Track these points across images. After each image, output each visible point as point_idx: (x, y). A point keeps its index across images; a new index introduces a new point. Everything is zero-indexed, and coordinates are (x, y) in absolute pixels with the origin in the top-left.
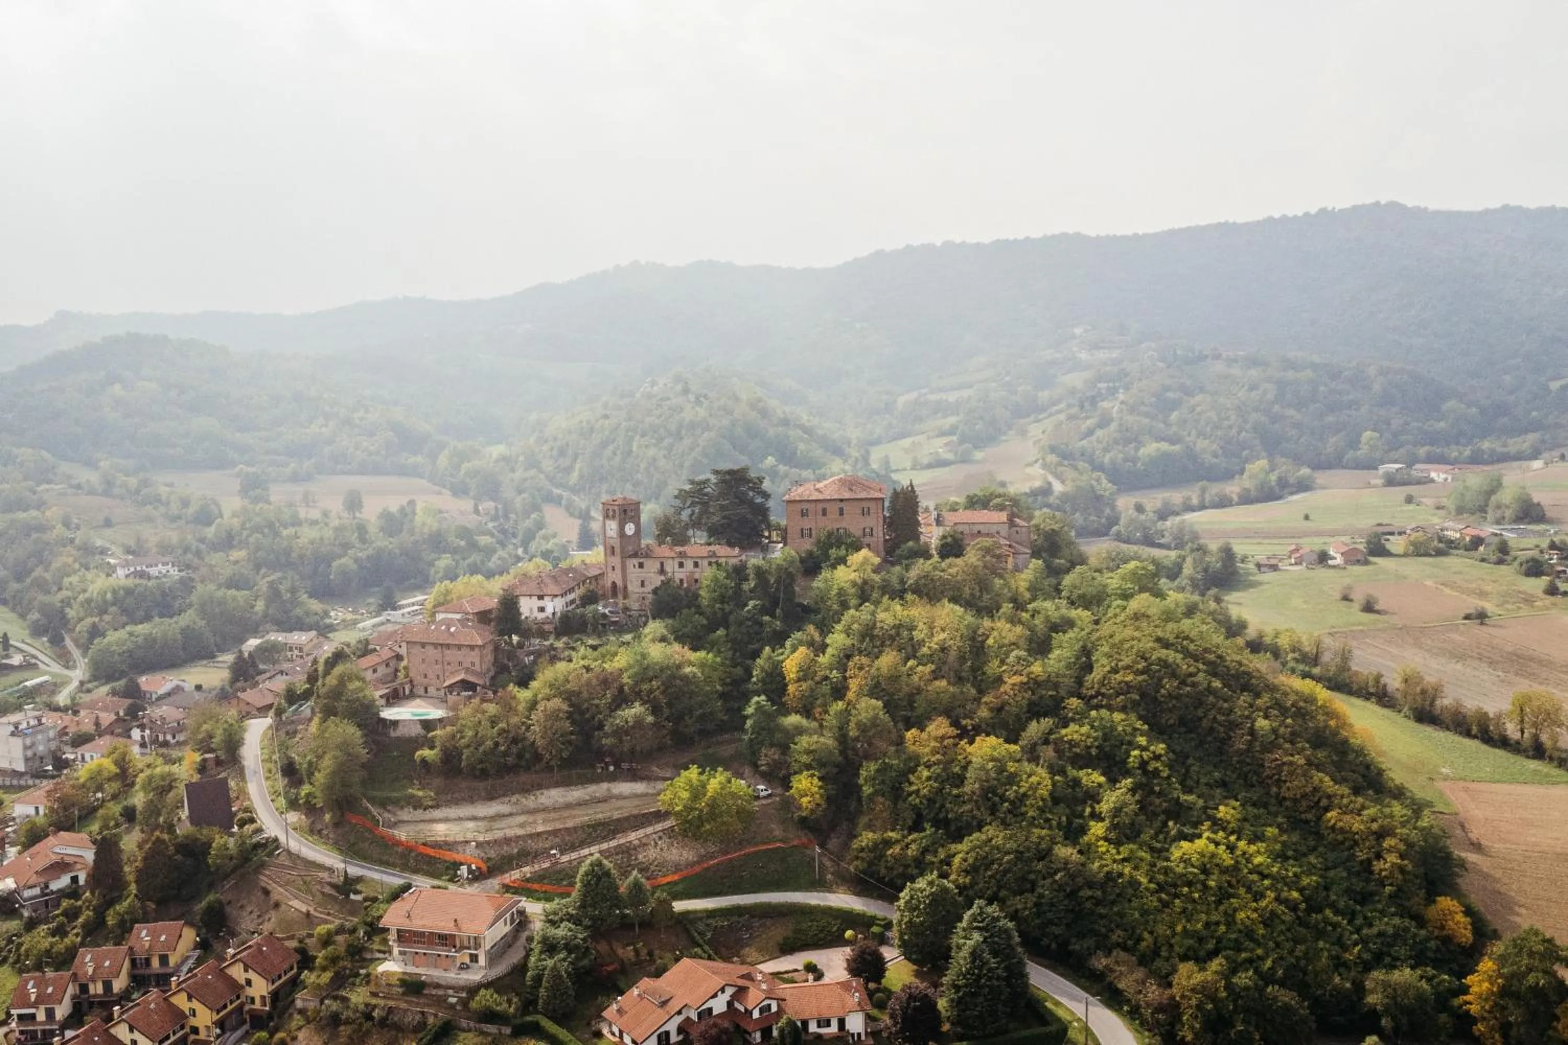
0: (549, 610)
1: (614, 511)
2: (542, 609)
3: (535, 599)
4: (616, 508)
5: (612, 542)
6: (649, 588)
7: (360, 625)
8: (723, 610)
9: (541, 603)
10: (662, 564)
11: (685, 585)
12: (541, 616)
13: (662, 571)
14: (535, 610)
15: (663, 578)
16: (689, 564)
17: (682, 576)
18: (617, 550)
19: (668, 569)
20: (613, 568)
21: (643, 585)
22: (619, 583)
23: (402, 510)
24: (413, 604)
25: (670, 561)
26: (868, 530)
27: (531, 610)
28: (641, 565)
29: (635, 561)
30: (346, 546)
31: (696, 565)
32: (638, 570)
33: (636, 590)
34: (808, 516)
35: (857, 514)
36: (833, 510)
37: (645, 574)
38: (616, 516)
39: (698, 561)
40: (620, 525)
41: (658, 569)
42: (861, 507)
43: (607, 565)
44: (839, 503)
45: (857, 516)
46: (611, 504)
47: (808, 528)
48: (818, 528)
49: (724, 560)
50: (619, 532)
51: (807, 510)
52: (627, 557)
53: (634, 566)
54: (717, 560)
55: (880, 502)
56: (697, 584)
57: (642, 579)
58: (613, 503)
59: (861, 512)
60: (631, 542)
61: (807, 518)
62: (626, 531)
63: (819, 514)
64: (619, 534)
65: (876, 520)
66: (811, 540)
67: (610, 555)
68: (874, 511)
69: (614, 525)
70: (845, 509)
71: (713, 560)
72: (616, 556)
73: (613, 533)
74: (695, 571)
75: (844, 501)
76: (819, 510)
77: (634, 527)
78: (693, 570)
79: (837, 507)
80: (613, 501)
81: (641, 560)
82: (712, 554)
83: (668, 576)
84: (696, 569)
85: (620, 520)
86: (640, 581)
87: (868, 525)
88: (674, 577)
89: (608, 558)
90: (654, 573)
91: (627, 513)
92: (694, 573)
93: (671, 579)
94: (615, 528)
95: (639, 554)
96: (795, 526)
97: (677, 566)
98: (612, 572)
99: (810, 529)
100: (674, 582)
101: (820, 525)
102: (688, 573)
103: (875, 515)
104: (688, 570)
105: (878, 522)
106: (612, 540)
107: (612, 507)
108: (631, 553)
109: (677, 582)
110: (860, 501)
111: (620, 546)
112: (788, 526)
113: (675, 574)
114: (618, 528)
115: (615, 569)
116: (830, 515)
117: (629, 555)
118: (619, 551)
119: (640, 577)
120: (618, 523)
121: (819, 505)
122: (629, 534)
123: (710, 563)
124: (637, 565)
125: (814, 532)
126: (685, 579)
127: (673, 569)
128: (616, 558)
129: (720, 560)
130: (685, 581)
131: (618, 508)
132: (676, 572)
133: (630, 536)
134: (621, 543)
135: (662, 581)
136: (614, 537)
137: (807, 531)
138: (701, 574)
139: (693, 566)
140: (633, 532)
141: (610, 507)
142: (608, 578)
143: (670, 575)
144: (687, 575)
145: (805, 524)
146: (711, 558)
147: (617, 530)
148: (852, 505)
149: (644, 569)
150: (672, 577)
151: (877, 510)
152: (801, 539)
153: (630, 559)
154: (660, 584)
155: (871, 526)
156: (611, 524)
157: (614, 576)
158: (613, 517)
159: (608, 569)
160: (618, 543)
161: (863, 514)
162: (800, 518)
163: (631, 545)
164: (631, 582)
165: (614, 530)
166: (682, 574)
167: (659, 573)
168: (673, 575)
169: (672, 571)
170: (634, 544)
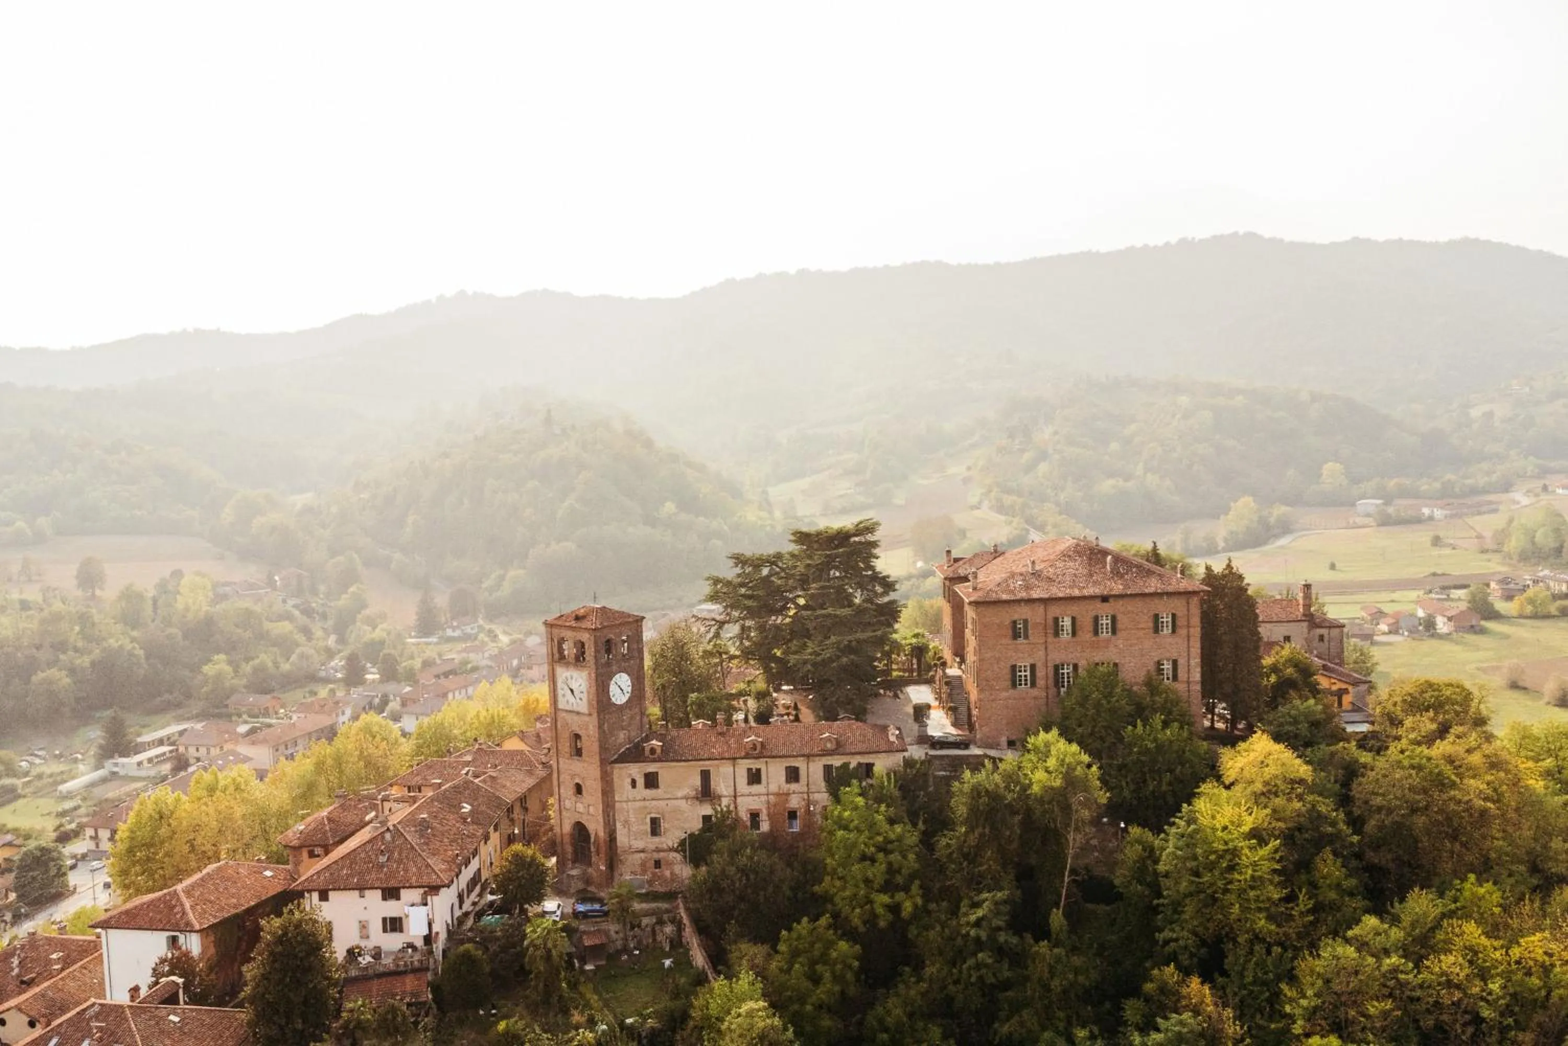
0: (416, 929)
1: (581, 645)
2: (394, 925)
3: (374, 896)
4: (585, 637)
5: (575, 724)
6: (672, 836)
7: (64, 788)
8: (895, 909)
9: (392, 909)
10: (706, 776)
11: (765, 827)
12: (392, 942)
13: (706, 793)
14: (376, 926)
15: (707, 810)
16: (775, 773)
17: (757, 804)
18: (590, 744)
19: (721, 786)
20: (579, 789)
21: (655, 827)
22: (596, 827)
23: (162, 587)
24: (161, 742)
25: (726, 769)
26: (1167, 666)
27: (363, 926)
28: (651, 781)
29: (636, 770)
30: (61, 646)
31: (793, 775)
32: (641, 791)
33: (639, 844)
34: (1026, 637)
35: (1142, 629)
36: (1086, 622)
37: (660, 802)
38: (587, 659)
39: (797, 765)
40: (597, 680)
41: (696, 790)
42: (1152, 613)
43: (561, 780)
44: (1099, 604)
45: (1141, 633)
46: (571, 628)
47: (1027, 664)
48: (1050, 665)
49: (862, 761)
50: (595, 699)
51: (1026, 622)
52: (616, 761)
53: (634, 783)
54: (845, 761)
55: (1195, 601)
56: (794, 822)
57: (653, 815)
58: (579, 624)
59: (1151, 625)
60: (623, 720)
61: (1025, 641)
62: (611, 694)
63: (1051, 631)
64: (595, 703)
65: (1186, 643)
66: (1035, 692)
67: (567, 755)
68: (1181, 622)
69: (581, 681)
70: (1114, 619)
71: (837, 761)
72: (587, 759)
73: (578, 700)
74: (789, 790)
75: (1111, 600)
76: (1050, 622)
77: (629, 683)
78: (786, 787)
79: (1094, 613)
80: (577, 618)
81: (652, 768)
82: (834, 747)
83: (720, 805)
84: (794, 787)
85: (597, 669)
86: (648, 821)
87: (1168, 655)
88: (736, 808)
89: (564, 762)
90: (686, 798)
91: (613, 647)
92: (788, 794)
93: (729, 812)
94: (584, 687)
95: (647, 752)
96: (998, 660)
97: (745, 780)
98: (574, 798)
99: (1033, 667)
100: (737, 820)
101: (1056, 657)
102: (771, 797)
103: (1183, 632)
104: (773, 788)
105: (1189, 647)
106: (576, 718)
107: (575, 634)
108: (623, 750)
109: (745, 819)
110: (1148, 600)
111: (599, 734)
112: (981, 660)
113: (739, 800)
114: (594, 689)
115: (584, 792)
116: (1080, 633)
117: (620, 755)
118: (595, 747)
119: (648, 810)
120: (593, 675)
121: (1054, 611)
122: (618, 703)
123: (828, 769)
124: (641, 782)
125: (1040, 673)
126: (765, 811)
127: (733, 788)
128: (586, 765)
129: (854, 762)
130: (764, 816)
131: (592, 638)
132: (742, 795)
133: (621, 708)
134: (600, 727)
135: (706, 819)
136: (582, 711)
137: (1025, 671)
138: (806, 797)
139: (784, 778)
140: (628, 696)
141: (568, 634)
142: (564, 813)
143: (725, 802)
144: (768, 802)
145: (1021, 655)
146: (830, 758)
147: (588, 693)
148: (1129, 608)
149: (660, 790)
150: (732, 808)
151: (1188, 620)
152: (1011, 691)
153: (623, 765)
154: (701, 826)
155: (1175, 656)
156: (572, 678)
157: (580, 807)
158: (577, 659)
159: (562, 791)
160: (591, 727)
161: (1156, 630)
162: (1010, 642)
163: (623, 729)
164: (626, 823)
165: (582, 692)
166: (756, 798)
167: (697, 798)
168: (735, 803)
169: (732, 793)
170: (630, 725)
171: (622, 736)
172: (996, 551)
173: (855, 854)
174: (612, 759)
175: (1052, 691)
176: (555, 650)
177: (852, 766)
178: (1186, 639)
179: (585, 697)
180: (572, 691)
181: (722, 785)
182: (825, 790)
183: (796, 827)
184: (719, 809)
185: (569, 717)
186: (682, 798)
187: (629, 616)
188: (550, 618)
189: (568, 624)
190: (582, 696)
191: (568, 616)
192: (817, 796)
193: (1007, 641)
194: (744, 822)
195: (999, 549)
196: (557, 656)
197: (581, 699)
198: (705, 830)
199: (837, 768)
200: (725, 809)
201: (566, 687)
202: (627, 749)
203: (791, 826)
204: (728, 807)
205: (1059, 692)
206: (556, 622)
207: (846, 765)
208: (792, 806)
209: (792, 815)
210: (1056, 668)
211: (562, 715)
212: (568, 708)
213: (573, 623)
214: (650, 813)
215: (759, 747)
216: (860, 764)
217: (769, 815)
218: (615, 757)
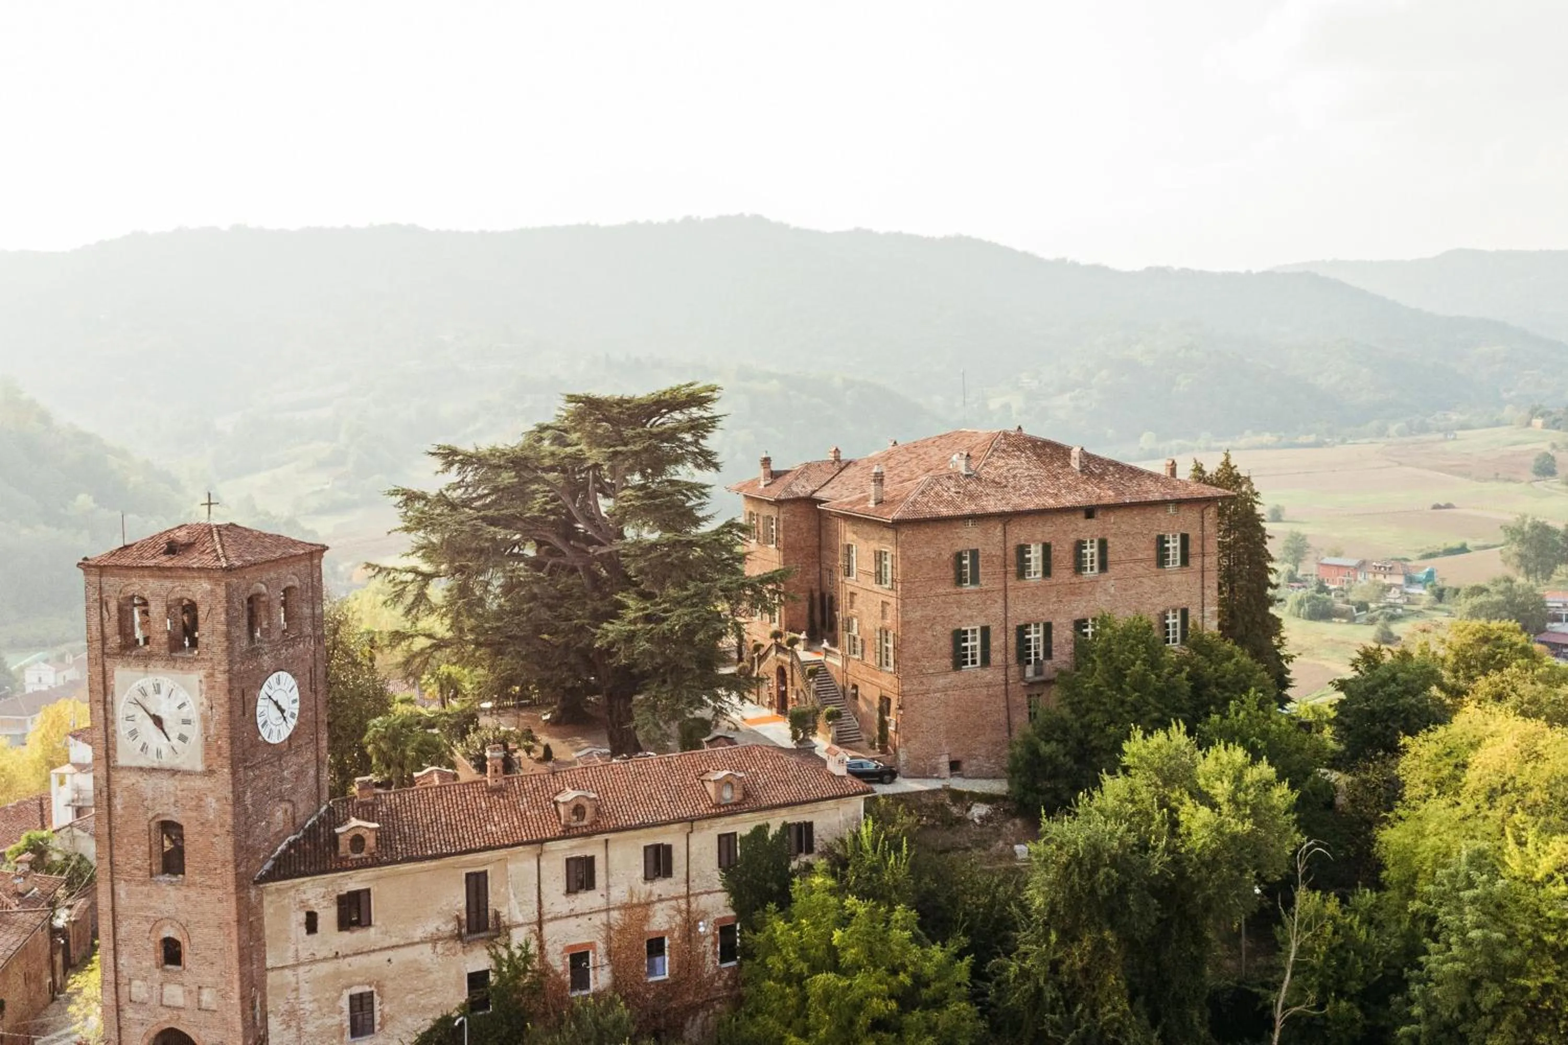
1: (187, 611)
4: (198, 589)
5: (167, 798)
6: (400, 1030)
10: (477, 885)
11: (600, 980)
13: (477, 922)
15: (480, 960)
16: (622, 863)
17: (585, 932)
18: (209, 843)
19: (511, 902)
21: (361, 1015)
22: (216, 1035)
25: (522, 865)
26: (1174, 620)
28: (354, 912)
29: (318, 891)
31: (659, 863)
32: (330, 937)
34: (975, 580)
35: (1142, 560)
36: (1063, 553)
37: (373, 957)
38: (203, 641)
39: (666, 841)
40: (230, 691)
41: (458, 918)
42: (1154, 535)
43: (122, 932)
44: (1081, 522)
45: (1140, 569)
46: (160, 571)
47: (978, 627)
48: (1012, 626)
49: (790, 820)
50: (226, 733)
51: (975, 554)
52: (271, 877)
53: (311, 923)
54: (760, 823)
55: (1211, 512)
56: (658, 960)
57: (357, 990)
58: (177, 561)
59: (1152, 553)
60: (282, 780)
61: (973, 587)
62: (260, 721)
63: (1012, 569)
64: (224, 744)
65: (1199, 581)
66: (988, 675)
67: (140, 875)
68: (1194, 548)
69: (182, 696)
70: (1103, 545)
71: (743, 826)
72: (198, 879)
73: (175, 742)
74: (650, 894)
75: (1099, 514)
76: (1012, 553)
77: (295, 694)
78: (643, 889)
79: (1073, 537)
80: (172, 548)
81: (353, 882)
82: (738, 796)
83: (507, 946)
84: (660, 887)
85: (231, 662)
86: (345, 1004)
87: (1175, 602)
88: (541, 947)
89: (129, 895)
90: (434, 940)
91: (263, 613)
92: (648, 904)
93: (527, 958)
94: (193, 711)
95: (344, 847)
96: (933, 621)
97: (561, 885)
98: (158, 974)
99: (985, 631)
100: (546, 970)
101: (1021, 612)
102: (615, 914)
103: (1195, 563)
104: (619, 895)
105: (1203, 587)
106: (167, 784)
107: (168, 584)
108: (283, 846)
109: (560, 969)
110: (1149, 513)
111: (235, 816)
112: (905, 624)
113: (548, 928)
114: (220, 713)
115: (187, 957)
116: (1054, 570)
117: (277, 859)
118: (224, 847)
119: (343, 982)
120: (221, 678)
121: (1019, 533)
122: (274, 740)
123: (726, 841)
124: (328, 916)
125: (996, 643)
126: (601, 947)
127: (536, 905)
128: (193, 894)
129: (775, 822)
130: (598, 961)
131: (221, 592)
132: (555, 919)
133: (278, 752)
134: (238, 799)
135: (477, 980)
136: (186, 767)
137: (974, 639)
138: (684, 906)
139: (641, 872)
140: (292, 723)
141: (151, 587)
142: (128, 1012)
143: (518, 937)
144: (609, 926)
145: (969, 613)
146: (729, 820)
147: (205, 720)
148: (1124, 527)
149: (372, 930)
150: (533, 949)
151: (1203, 546)
152: (953, 676)
153: (288, 882)
154: (465, 996)
155: (1183, 602)
156: (158, 691)
157: (175, 994)
158: (175, 645)
159: (122, 960)
160: (211, 802)
161: (1162, 559)
162: (952, 590)
163: (282, 800)
164: (292, 1016)
165: (186, 722)
166: (583, 920)
167: (459, 937)
168: (540, 937)
169: (534, 917)
170: (294, 790)
171: (280, 814)
172: (837, 459)
173: (863, 1021)
174: (262, 872)
175: (1014, 670)
176: (111, 628)
177: (771, 833)
178: (1200, 575)
179: (195, 733)
180: (158, 721)
181: (513, 902)
182: (719, 886)
183: (665, 968)
184: (505, 955)
185: (147, 785)
186: (422, 942)
187: (295, 543)
188: (97, 551)
189: (151, 563)
190: (185, 730)
191: (142, 546)
192: (704, 902)
193: (946, 588)
194: (558, 976)
195: (843, 457)
196: (115, 640)
197: (183, 738)
198: (473, 1005)
199: (741, 838)
200: (518, 953)
201: (141, 713)
202: (290, 845)
203: (652, 971)
204: (524, 948)
205: (1023, 672)
206: (112, 561)
207: (760, 831)
208: (656, 928)
209: (656, 946)
210: (1022, 630)
211: (124, 781)
212: (143, 762)
213: (164, 561)
214: (349, 987)
215: (589, 812)
216: (786, 827)
217: (609, 953)
218: (267, 866)
